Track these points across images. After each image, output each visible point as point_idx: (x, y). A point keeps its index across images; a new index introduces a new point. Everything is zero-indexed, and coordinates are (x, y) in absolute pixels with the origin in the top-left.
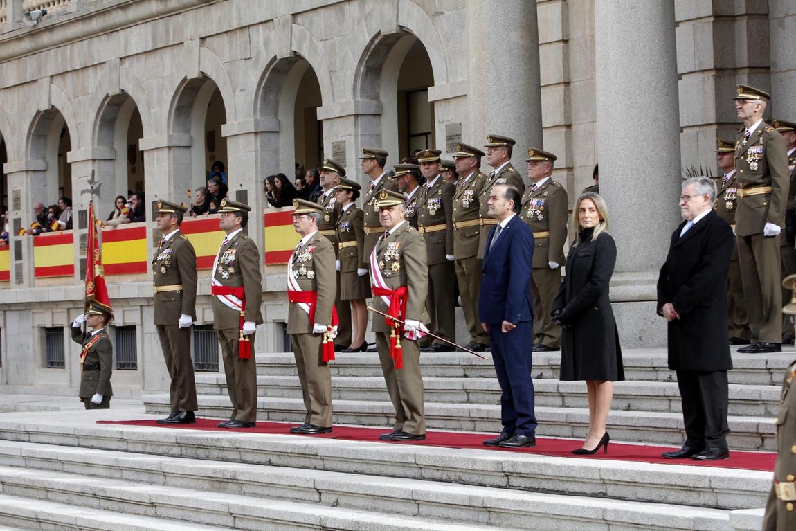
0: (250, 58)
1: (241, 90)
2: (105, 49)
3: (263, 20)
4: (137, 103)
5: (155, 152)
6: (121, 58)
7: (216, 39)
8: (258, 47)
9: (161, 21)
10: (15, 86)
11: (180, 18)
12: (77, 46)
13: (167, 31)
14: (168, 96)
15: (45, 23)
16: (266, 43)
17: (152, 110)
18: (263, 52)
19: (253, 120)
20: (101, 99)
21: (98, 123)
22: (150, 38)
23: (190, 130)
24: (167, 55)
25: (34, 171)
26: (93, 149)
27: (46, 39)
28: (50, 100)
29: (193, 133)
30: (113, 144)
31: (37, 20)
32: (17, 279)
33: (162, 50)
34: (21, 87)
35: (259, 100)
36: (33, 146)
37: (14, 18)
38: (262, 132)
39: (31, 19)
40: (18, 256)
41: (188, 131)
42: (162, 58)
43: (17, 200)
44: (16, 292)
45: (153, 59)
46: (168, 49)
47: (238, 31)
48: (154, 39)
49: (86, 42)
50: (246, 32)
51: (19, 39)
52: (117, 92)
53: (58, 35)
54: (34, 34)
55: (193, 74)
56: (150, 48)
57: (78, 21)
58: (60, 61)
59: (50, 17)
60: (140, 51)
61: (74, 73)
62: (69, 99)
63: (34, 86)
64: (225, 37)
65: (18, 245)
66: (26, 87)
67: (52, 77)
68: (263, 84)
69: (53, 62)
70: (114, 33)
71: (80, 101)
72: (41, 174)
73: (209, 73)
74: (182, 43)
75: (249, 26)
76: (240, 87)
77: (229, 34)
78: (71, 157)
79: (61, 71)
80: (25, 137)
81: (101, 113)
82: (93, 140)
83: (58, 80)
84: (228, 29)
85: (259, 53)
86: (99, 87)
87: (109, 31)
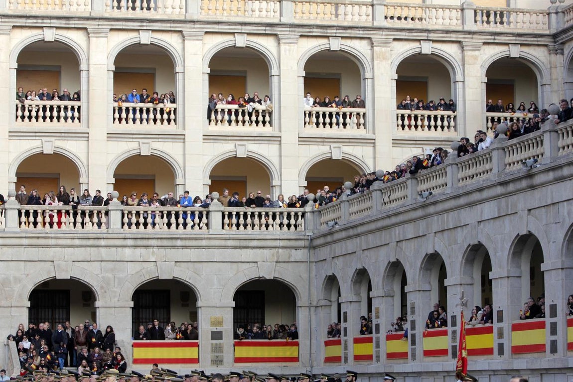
0: (558, 223)
1: (553, 242)
2: (468, 216)
3: (566, 199)
4: (488, 250)
5: (499, 280)
6: (478, 222)
7: (537, 211)
8: (564, 216)
9: (503, 199)
10: (412, 238)
11: (515, 197)
12: (451, 214)
13: (507, 206)
14: (508, 245)
15: (431, 200)
16: (569, 214)
17: (498, 254)
18: (567, 219)
19: (560, 260)
20: (466, 247)
21: (464, 261)
22: (496, 210)
23: (520, 266)
24: (507, 219)
25: (423, 290)
26: (461, 278)
27: (431, 209)
28: (434, 248)
29: (523, 268)
30: (472, 274)
31: (426, 198)
32: (412, 357)
33: (504, 217)
34: (416, 239)
35: (564, 248)
36: (423, 276)
37: (412, 197)
38: (566, 268)
39: (423, 197)
40: (413, 343)
41: (519, 267)
42: (504, 222)
43: (413, 308)
44: (412, 365)
45: (498, 222)
46: (508, 216)
47: (551, 206)
48: (499, 210)
49: (456, 212)
50: (556, 206)
51: (415, 209)
52: (476, 243)
53: (440, 207)
54: (424, 206)
55: (524, 232)
56: (497, 215)
57: (451, 199)
58: (440, 223)
59: (435, 196)
60: (490, 218)
61: (449, 230)
62: (446, 247)
63: (423, 239)
64: (543, 209)
65: (413, 336)
66: (419, 239)
67: (435, 233)
68: (567, 239)
69: (436, 223)
70: (474, 206)
71: (452, 248)
72: (428, 293)
73: (533, 232)
74: (517, 213)
75: (558, 202)
76: (552, 241)
77: (546, 207)
78: (447, 282)
79: (440, 230)
80: (418, 270)
81: (466, 255)
82: (460, 272)
83: (438, 235)
84: (545, 205)
85: (564, 219)
86: (464, 239)
87: (471, 205)
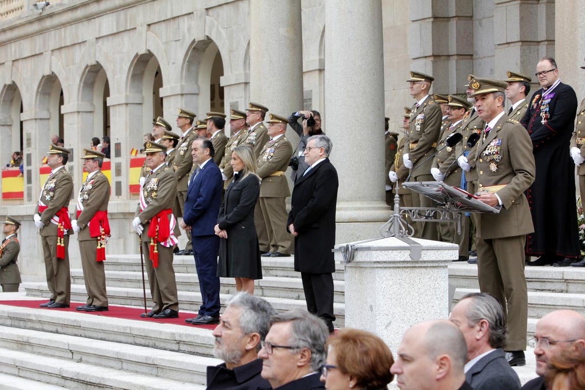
0: (179, 40)
1: (173, 63)
2: (87, 31)
3: (187, 12)
4: (106, 71)
5: (117, 107)
6: (97, 38)
7: (157, 26)
8: (184, 32)
9: (122, 12)
10: (29, 57)
11: (134, 10)
12: (69, 28)
13: (126, 20)
14: (126, 66)
15: (48, 11)
16: (189, 30)
17: (116, 77)
18: (187, 36)
19: (179, 85)
20: (83, 68)
21: (82, 85)
22: (115, 24)
24: (126, 36)
25: (41, 119)
26: (78, 104)
27: (48, 23)
28: (51, 67)
29: (144, 93)
30: (92, 100)
31: (43, 9)
32: (28, 197)
33: (123, 33)
34: (33, 58)
35: (184, 71)
36: (40, 101)
37: (28, 7)
38: (186, 94)
39: (37, 8)
40: (29, 181)
41: (141, 92)
42: (123, 38)
43: (29, 140)
44: (27, 207)
45: (117, 39)
46: (127, 32)
47: (172, 20)
48: (118, 24)
49: (74, 26)
50: (177, 20)
51: (31, 22)
52: (94, 63)
53: (56, 20)
54: (40, 19)
55: (142, 51)
56: (115, 31)
57: (65, 11)
58: (57, 39)
59: (52, 7)
60: (109, 33)
61: (67, 48)
62: (64, 68)
63: (40, 57)
64: (163, 24)
65: (29, 172)
66: (36, 58)
67: (52, 51)
68: (187, 59)
69: (53, 40)
70: (92, 20)
71: (70, 69)
72: (46, 121)
73: (152, 51)
74: (135, 28)
75: (178, 17)
76: (172, 61)
77: (166, 22)
78: (64, 109)
79: (58, 47)
80: (34, 94)
81: (84, 78)
82: (78, 97)
83: (56, 53)
84: (165, 19)
85: (184, 36)
86: (82, 59)
87: (89, 18)
